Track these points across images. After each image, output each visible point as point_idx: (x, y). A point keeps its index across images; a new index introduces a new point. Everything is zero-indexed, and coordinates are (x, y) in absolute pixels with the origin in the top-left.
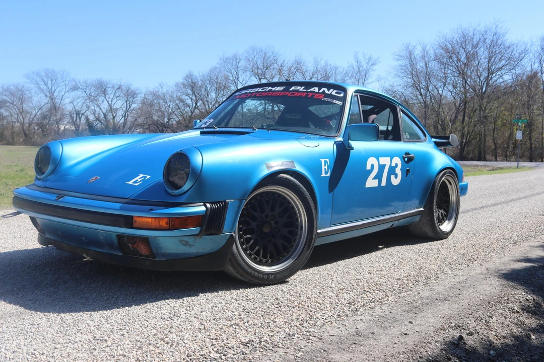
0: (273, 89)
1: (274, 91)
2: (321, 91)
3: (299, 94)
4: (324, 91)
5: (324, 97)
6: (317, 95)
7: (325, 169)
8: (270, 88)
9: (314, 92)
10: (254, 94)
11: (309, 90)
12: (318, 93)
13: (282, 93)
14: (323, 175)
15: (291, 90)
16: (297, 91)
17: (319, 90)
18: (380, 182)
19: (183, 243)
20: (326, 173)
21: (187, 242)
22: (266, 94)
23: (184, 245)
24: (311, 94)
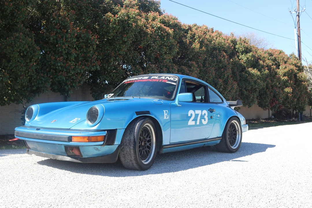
0: (143, 78)
1: (143, 79)
2: (166, 78)
3: (155, 80)
4: (167, 78)
5: (167, 81)
6: (164, 80)
7: (166, 115)
8: (142, 78)
9: (162, 79)
10: (134, 81)
11: (160, 78)
12: (165, 79)
13: (147, 80)
14: (165, 118)
15: (151, 78)
16: (155, 79)
17: (165, 78)
18: (196, 123)
19: (96, 149)
20: (167, 117)
21: (98, 149)
22: (140, 81)
23: (96, 150)
24: (161, 80)
